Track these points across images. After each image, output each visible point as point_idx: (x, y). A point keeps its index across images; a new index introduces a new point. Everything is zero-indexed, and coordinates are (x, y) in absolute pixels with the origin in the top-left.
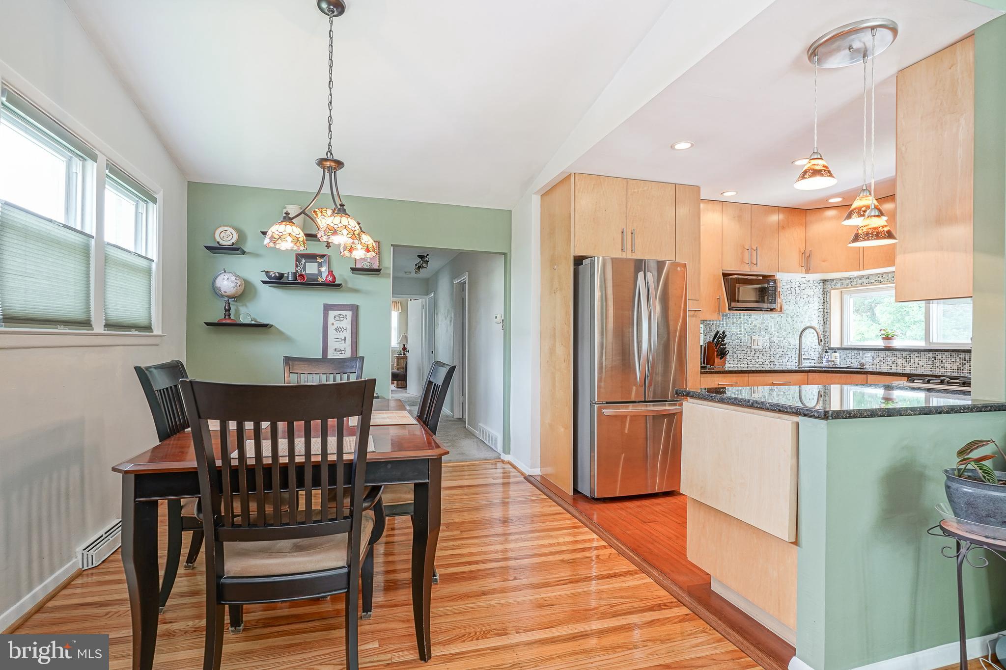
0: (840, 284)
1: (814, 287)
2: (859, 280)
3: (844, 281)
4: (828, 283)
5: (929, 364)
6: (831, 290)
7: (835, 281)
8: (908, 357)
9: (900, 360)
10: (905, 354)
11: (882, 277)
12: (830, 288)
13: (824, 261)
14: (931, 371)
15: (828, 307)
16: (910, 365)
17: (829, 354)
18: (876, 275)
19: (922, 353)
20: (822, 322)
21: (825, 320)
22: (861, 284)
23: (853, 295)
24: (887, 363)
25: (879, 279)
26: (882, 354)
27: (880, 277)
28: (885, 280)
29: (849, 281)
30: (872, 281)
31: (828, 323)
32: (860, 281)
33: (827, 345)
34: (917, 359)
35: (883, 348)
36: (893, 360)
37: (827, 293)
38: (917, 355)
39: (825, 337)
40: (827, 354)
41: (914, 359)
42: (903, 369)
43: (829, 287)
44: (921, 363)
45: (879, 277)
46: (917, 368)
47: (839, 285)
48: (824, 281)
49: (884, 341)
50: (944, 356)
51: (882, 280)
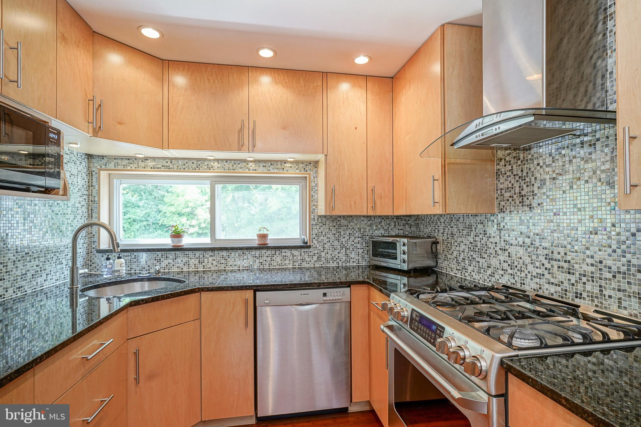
0: (113, 163)
1: (78, 162)
2: (140, 163)
3: (120, 161)
4: (94, 160)
5: (223, 264)
6: (99, 170)
7: (105, 158)
8: (201, 256)
9: (193, 260)
10: (198, 253)
11: (171, 162)
12: (99, 167)
13: (120, 123)
14: (225, 270)
15: (94, 194)
16: (204, 266)
17: (111, 261)
18: (164, 158)
19: (216, 252)
20: (86, 215)
21: (90, 211)
22: (145, 168)
23: (123, 180)
24: (177, 265)
25: (167, 164)
26: (171, 255)
27: (169, 162)
28: (175, 167)
29: (127, 161)
30: (158, 166)
31: (94, 215)
32: (142, 164)
33: (94, 246)
34: (211, 259)
35: (171, 247)
36: (184, 261)
37: (94, 173)
38: (210, 253)
39: (90, 236)
40: (108, 262)
41: (208, 258)
42: (195, 271)
43: (96, 165)
44: (214, 263)
45: (167, 162)
46: (210, 268)
47: (111, 166)
48: (89, 156)
49: (173, 239)
50: (237, 254)
51: (171, 166)
